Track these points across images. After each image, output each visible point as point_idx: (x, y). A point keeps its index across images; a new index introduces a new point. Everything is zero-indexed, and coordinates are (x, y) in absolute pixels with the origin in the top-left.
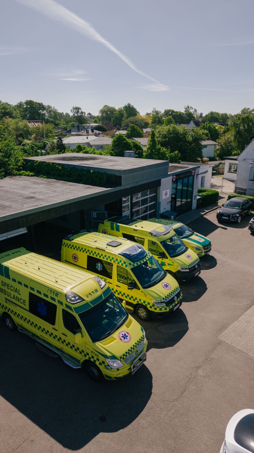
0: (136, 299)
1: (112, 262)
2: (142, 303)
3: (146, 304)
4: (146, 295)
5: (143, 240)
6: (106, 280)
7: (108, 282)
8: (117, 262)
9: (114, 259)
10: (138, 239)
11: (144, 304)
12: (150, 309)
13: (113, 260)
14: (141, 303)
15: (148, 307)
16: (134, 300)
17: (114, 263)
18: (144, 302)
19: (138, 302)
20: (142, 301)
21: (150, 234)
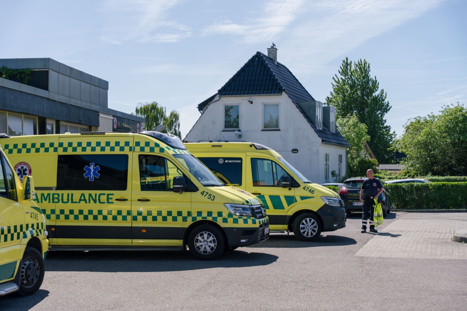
0: (189, 214)
1: (126, 151)
2: (206, 218)
3: (214, 218)
4: (212, 197)
5: (240, 161)
6: (110, 196)
7: (117, 200)
8: (138, 149)
9: (131, 145)
10: (226, 161)
11: (210, 218)
12: (223, 225)
13: (127, 149)
14: (203, 218)
15: (220, 221)
16: (185, 219)
17: (130, 154)
18: (210, 214)
19: (194, 218)
20: (205, 214)
21: (253, 146)
